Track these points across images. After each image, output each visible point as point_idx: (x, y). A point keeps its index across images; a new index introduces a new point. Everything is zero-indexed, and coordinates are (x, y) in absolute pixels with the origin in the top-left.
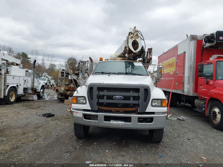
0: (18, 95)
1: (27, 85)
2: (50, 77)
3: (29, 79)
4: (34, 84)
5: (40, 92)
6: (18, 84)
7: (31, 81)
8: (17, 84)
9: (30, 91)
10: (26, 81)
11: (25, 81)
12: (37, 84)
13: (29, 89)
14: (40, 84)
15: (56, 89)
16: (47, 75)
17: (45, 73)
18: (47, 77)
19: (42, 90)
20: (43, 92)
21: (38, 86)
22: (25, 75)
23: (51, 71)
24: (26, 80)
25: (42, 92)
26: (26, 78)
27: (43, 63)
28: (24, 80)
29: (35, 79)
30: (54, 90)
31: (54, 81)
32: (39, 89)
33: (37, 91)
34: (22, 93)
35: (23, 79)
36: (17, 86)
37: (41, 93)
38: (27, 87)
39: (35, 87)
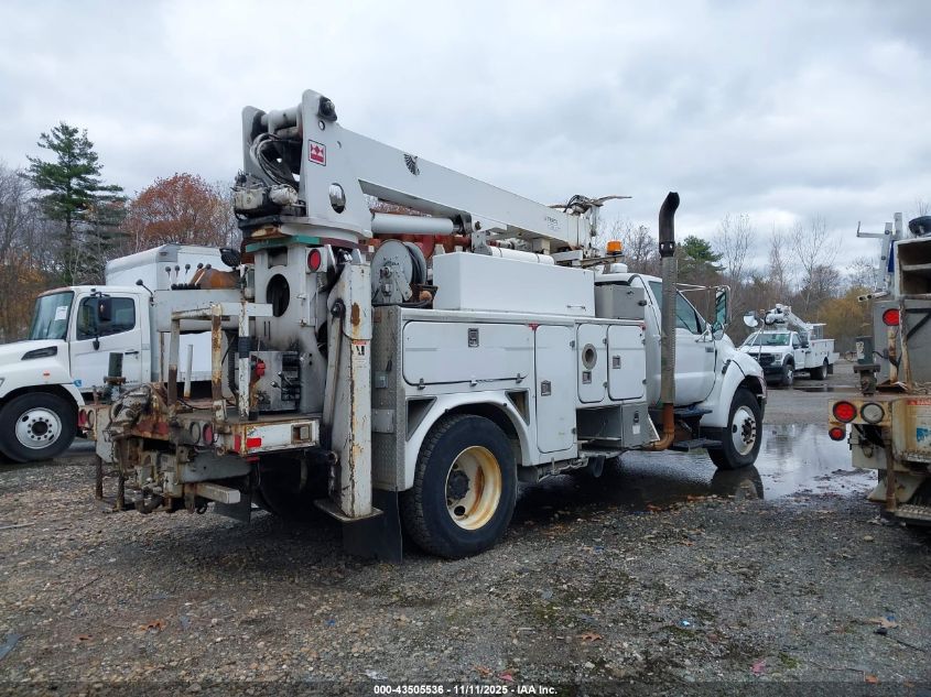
0: (532, 469)
1: (606, 385)
2: (808, 327)
3: (628, 341)
4: (677, 376)
5: (731, 428)
6: (523, 386)
7: (643, 353)
8: (512, 386)
9: (636, 429)
10: (601, 356)
11: (589, 354)
12: (706, 369)
13: (627, 416)
14: (724, 372)
15: (859, 421)
16: (792, 317)
17: (778, 306)
18: (792, 327)
19: (742, 415)
20: (753, 430)
21: (710, 388)
22: (591, 311)
23: (815, 299)
24: (598, 345)
25: (747, 423)
26: (592, 336)
27: (777, 270)
28: (582, 345)
29: (682, 336)
30: (837, 435)
31: (830, 343)
32: (718, 408)
33: (705, 420)
34: (572, 453)
35: (573, 344)
36: (519, 398)
37: (737, 437)
38: (607, 402)
39: (682, 394)
